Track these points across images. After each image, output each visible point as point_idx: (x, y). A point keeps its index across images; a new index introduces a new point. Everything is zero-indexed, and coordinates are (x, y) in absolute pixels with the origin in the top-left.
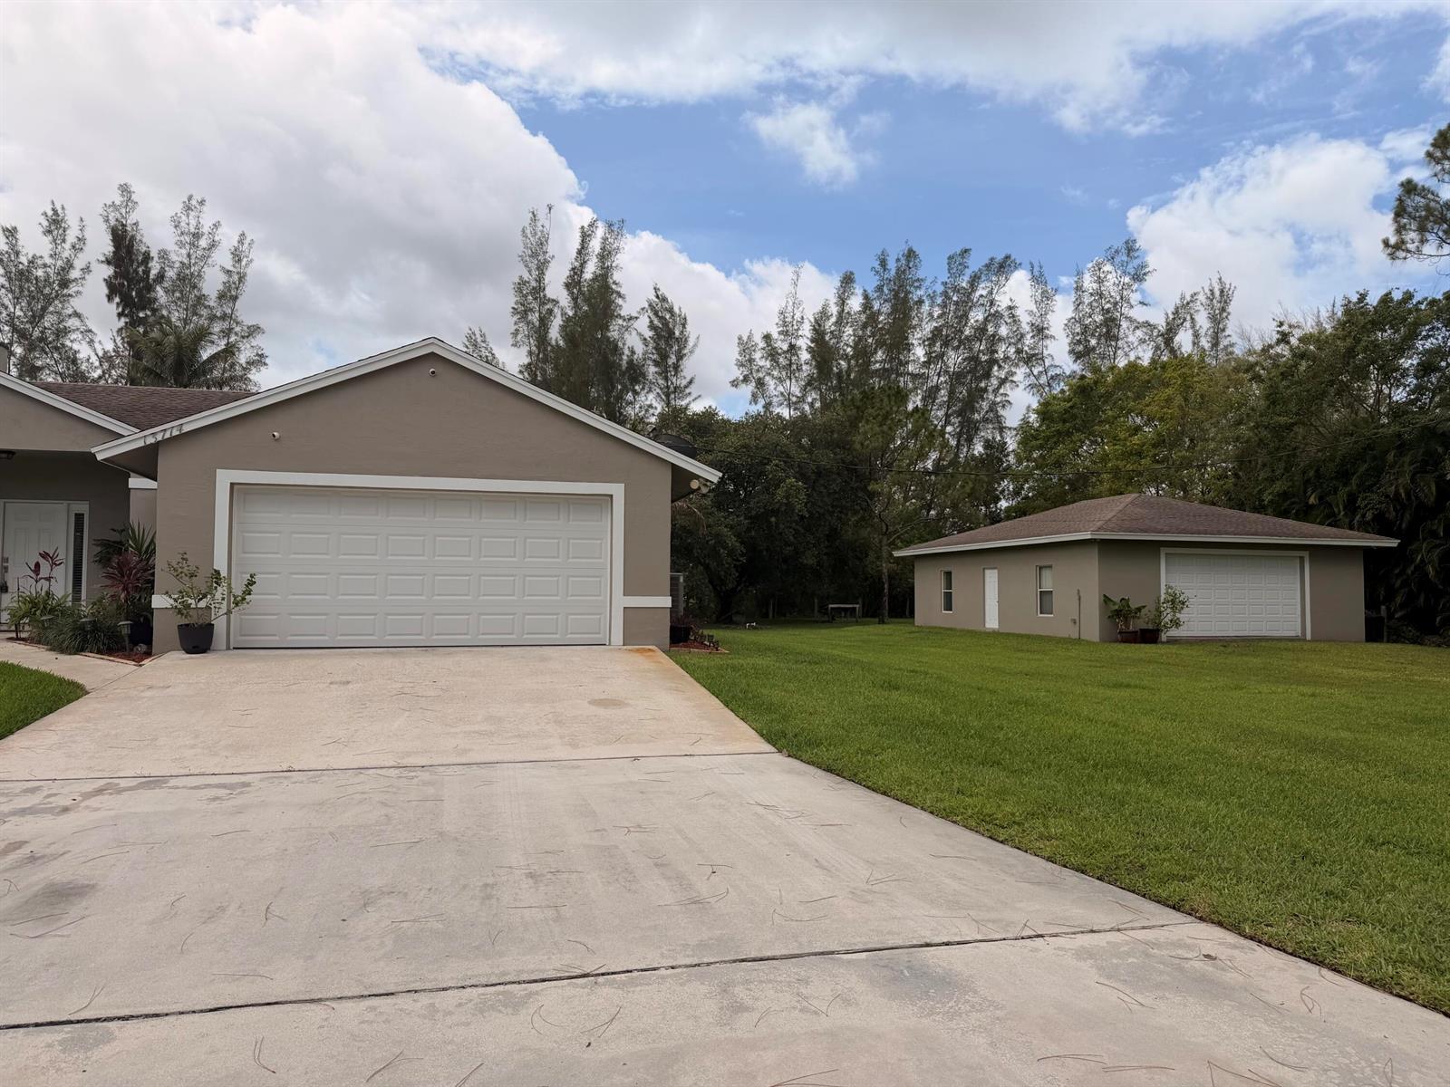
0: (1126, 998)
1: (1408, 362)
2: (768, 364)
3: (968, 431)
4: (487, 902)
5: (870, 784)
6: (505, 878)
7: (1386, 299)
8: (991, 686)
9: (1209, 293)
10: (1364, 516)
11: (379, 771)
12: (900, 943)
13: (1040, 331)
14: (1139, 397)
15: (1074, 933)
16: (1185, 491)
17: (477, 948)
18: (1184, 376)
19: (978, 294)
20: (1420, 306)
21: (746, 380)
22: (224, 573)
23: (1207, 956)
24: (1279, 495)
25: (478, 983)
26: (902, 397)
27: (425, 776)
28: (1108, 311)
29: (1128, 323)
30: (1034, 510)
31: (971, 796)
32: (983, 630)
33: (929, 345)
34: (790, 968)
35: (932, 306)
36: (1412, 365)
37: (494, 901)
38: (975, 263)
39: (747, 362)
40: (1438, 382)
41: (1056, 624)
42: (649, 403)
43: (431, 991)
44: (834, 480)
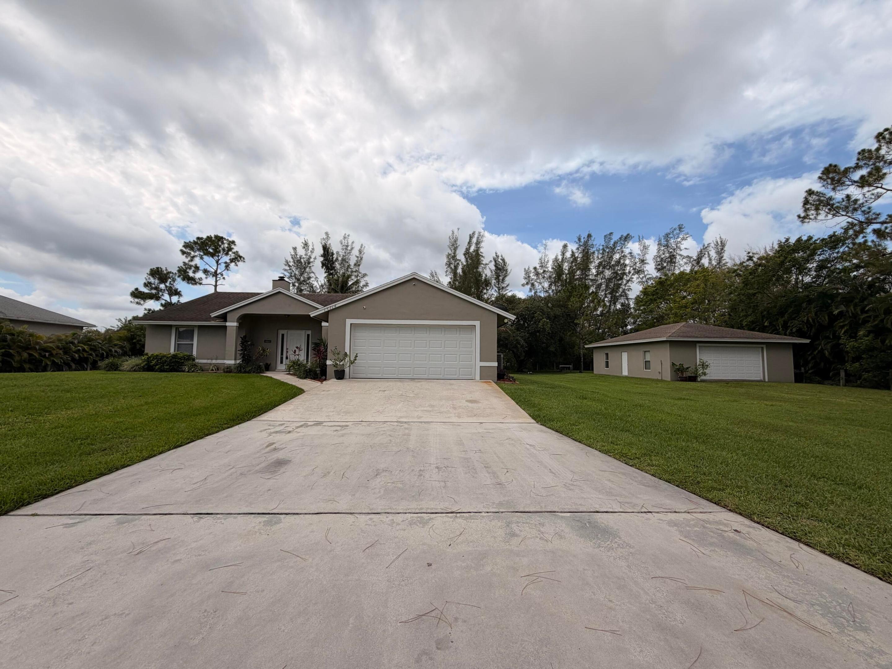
0: (695, 549)
1: (813, 265)
2: (535, 278)
3: (614, 300)
4: (420, 477)
5: (574, 438)
6: (428, 468)
7: (799, 240)
8: (625, 398)
9: (715, 243)
10: (791, 330)
11: (391, 423)
12: (585, 510)
13: (643, 261)
14: (685, 285)
15: (666, 512)
16: (706, 321)
17: (413, 496)
18: (704, 276)
19: (616, 249)
20: (816, 242)
21: (527, 284)
22: (348, 353)
23: (736, 531)
24: (750, 322)
25: (411, 512)
26: (587, 287)
27: (406, 426)
28: (671, 252)
29: (680, 257)
30: (642, 329)
31: (617, 445)
32: (621, 375)
33: (598, 268)
34: (536, 518)
35: (598, 254)
36: (813, 267)
37: (422, 477)
38: (615, 238)
39: (527, 277)
40: (827, 273)
41: (652, 374)
42: (492, 293)
43: (393, 513)
44: (561, 319)
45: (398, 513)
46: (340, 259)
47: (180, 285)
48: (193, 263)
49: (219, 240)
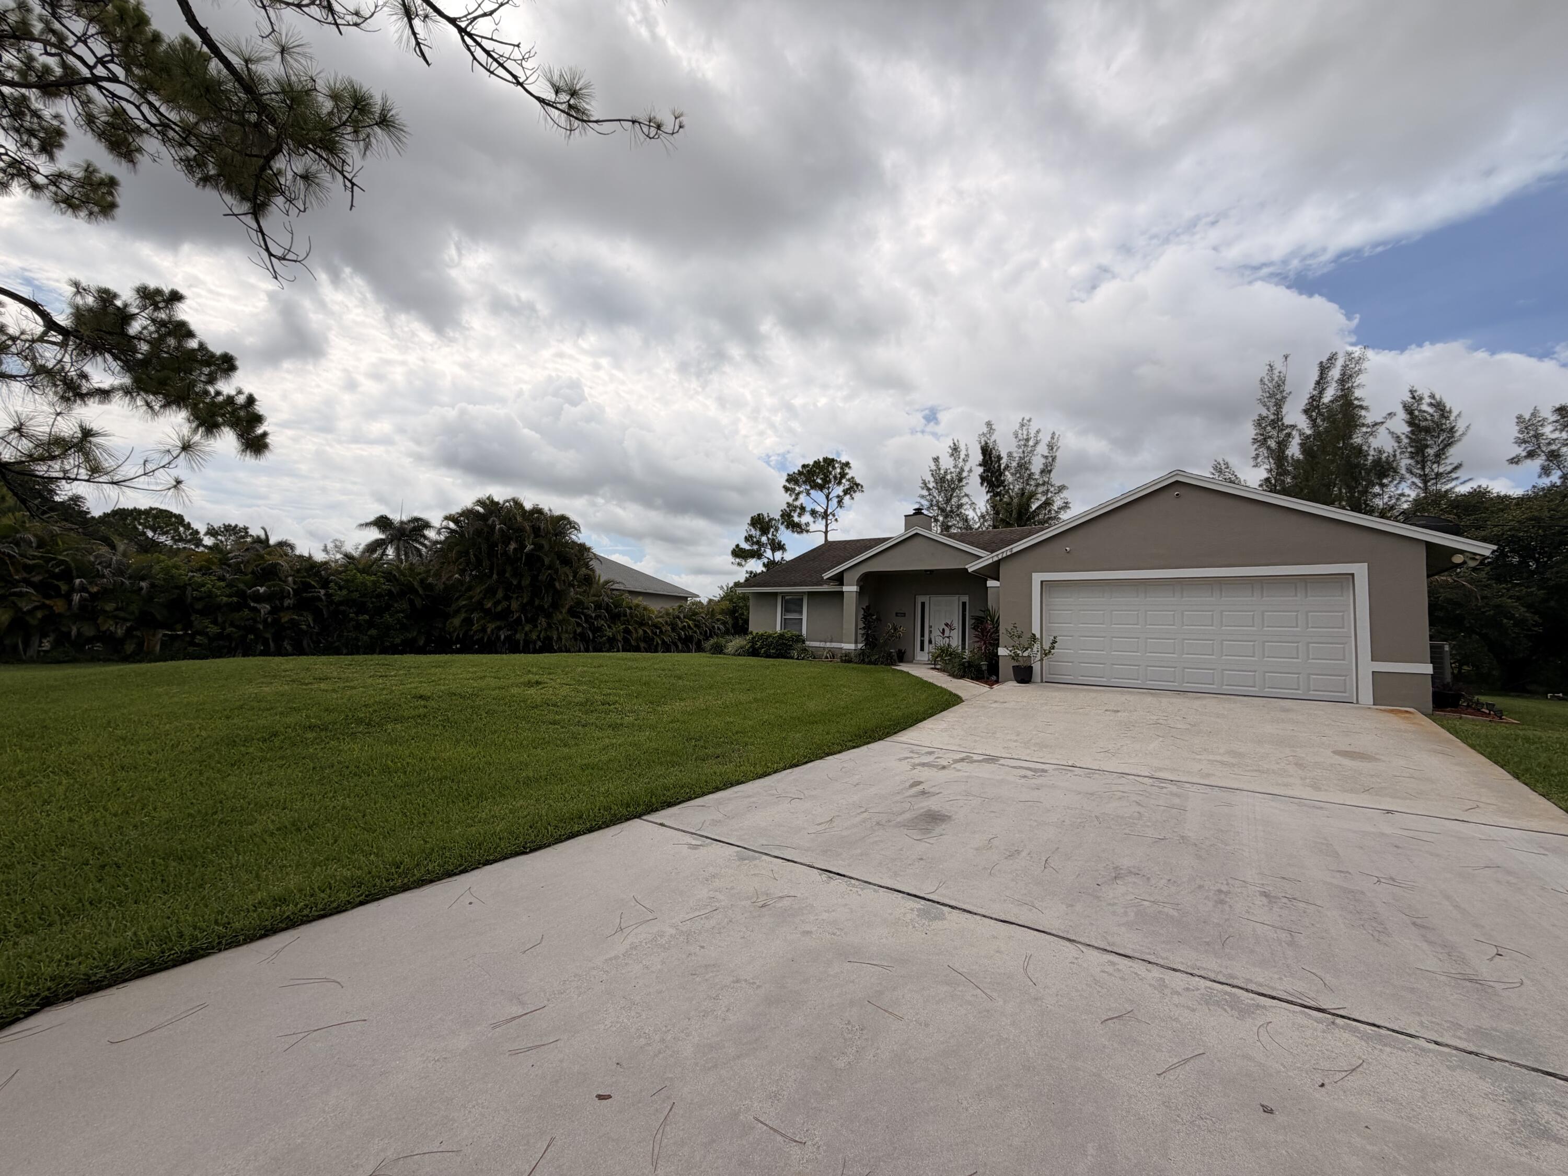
4: (1219, 906)
6: (1239, 890)
17: (1208, 944)
21: (1531, 455)
22: (1038, 636)
25: (1206, 976)
27: (1174, 788)
37: (1227, 907)
39: (1531, 438)
42: (1399, 492)
45: (1174, 970)
46: (1014, 464)
47: (785, 535)
48: (798, 503)
49: (829, 465)
